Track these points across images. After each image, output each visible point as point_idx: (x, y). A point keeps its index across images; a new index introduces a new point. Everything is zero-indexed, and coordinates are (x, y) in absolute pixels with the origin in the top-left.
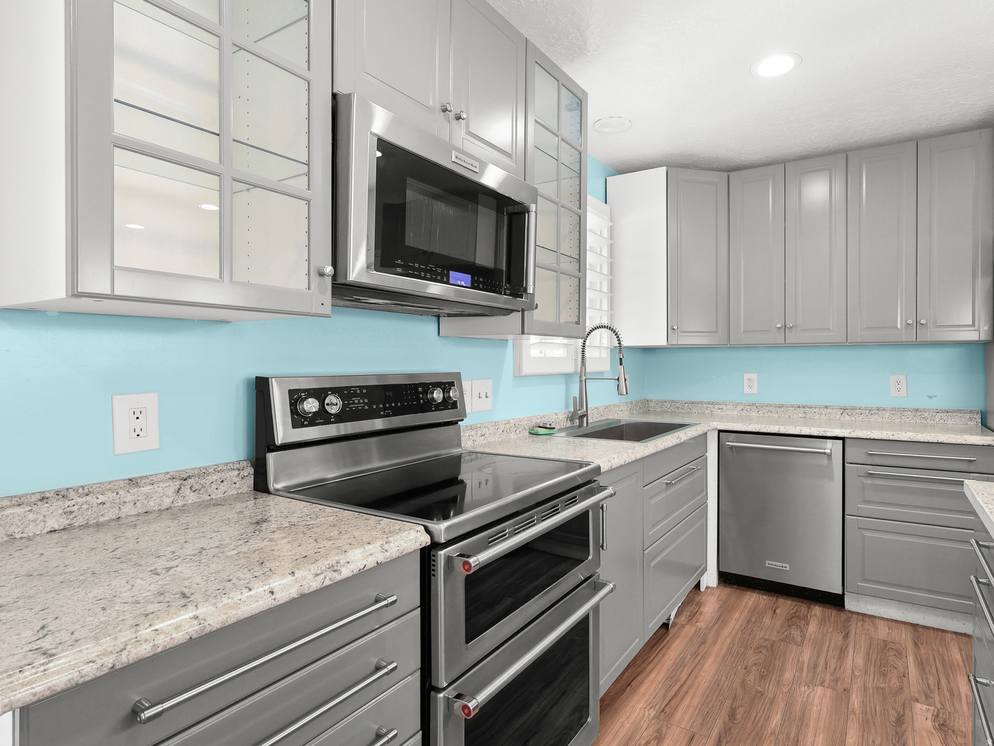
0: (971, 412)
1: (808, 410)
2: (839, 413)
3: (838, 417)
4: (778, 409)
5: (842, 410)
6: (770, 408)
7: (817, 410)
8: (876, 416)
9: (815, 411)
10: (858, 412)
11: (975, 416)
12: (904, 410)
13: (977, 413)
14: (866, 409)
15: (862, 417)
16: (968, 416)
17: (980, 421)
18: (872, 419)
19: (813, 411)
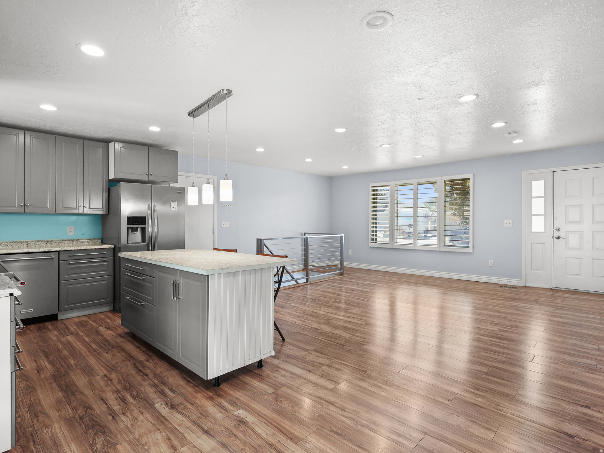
0: (97, 239)
1: (29, 243)
2: (45, 243)
3: (44, 245)
4: (12, 244)
5: (46, 242)
6: (7, 244)
7: (34, 243)
8: (62, 243)
9: (33, 243)
10: (54, 242)
11: (99, 240)
12: (73, 240)
13: (100, 239)
14: (57, 241)
15: (55, 244)
16: (96, 240)
17: (100, 242)
18: (60, 245)
19: (31, 243)
